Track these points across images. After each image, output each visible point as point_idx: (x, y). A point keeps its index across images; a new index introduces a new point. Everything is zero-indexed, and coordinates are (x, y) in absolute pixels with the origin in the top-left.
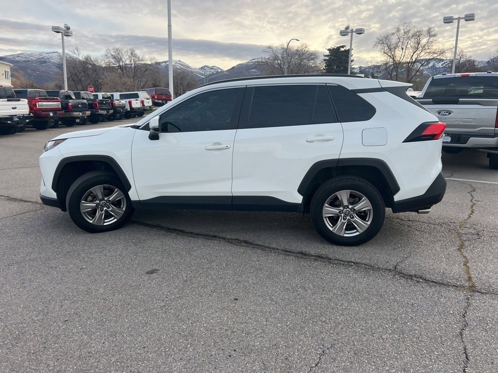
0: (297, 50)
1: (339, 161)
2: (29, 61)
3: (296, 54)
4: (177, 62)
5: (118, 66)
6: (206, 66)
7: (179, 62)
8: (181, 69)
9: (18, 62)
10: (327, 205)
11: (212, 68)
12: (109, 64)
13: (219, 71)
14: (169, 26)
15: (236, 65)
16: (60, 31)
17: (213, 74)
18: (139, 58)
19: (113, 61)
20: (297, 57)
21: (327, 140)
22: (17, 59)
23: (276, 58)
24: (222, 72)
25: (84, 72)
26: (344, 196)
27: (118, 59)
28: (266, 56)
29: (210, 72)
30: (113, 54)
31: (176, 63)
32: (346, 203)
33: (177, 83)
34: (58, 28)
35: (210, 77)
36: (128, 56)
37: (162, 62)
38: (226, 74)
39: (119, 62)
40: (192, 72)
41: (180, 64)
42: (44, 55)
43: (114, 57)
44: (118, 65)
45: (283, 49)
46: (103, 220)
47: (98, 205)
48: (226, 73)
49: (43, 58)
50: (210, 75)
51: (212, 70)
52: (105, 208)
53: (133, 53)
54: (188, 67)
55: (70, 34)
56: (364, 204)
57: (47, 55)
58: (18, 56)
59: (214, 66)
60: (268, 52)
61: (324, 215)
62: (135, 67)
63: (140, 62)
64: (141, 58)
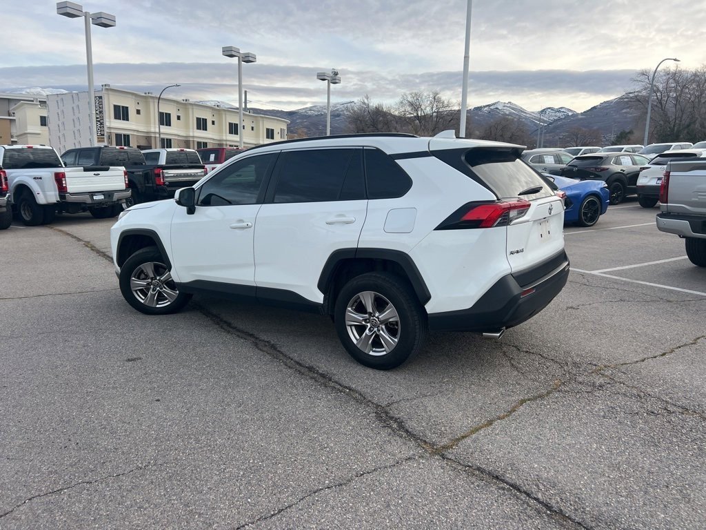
0: (695, 75)
1: (357, 250)
2: (322, 115)
3: (693, 81)
4: (506, 105)
5: (415, 116)
6: (549, 108)
7: (508, 105)
8: (510, 114)
9: (310, 116)
10: (350, 309)
11: (559, 111)
12: (405, 114)
13: (570, 114)
14: (466, 58)
15: (599, 104)
16: (326, 78)
17: (560, 119)
18: (443, 103)
19: (409, 109)
20: (694, 86)
21: (347, 223)
22: (310, 113)
23: (654, 90)
24: (574, 115)
25: (374, 126)
26: (367, 299)
27: (415, 106)
28: (637, 88)
29: (556, 116)
30: (410, 99)
31: (504, 106)
32: (370, 309)
33: (496, 135)
34: (324, 74)
35: (554, 124)
36: (429, 102)
37: (484, 107)
38: (581, 119)
39: (417, 111)
40: (526, 118)
41: (509, 107)
42: (339, 107)
43: (411, 104)
44: (415, 114)
45: (668, 74)
46: (155, 302)
47: (149, 284)
48: (580, 117)
49: (337, 110)
50: (555, 121)
51: (558, 114)
52: (158, 288)
53: (436, 98)
54: (522, 111)
55: (337, 81)
56: (390, 313)
57: (341, 106)
58: (310, 109)
59: (562, 108)
60: (640, 81)
61: (348, 323)
62: (437, 117)
63: (445, 109)
64: (446, 102)
